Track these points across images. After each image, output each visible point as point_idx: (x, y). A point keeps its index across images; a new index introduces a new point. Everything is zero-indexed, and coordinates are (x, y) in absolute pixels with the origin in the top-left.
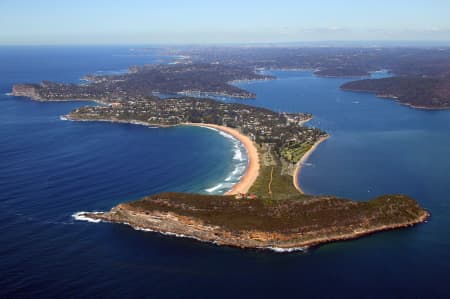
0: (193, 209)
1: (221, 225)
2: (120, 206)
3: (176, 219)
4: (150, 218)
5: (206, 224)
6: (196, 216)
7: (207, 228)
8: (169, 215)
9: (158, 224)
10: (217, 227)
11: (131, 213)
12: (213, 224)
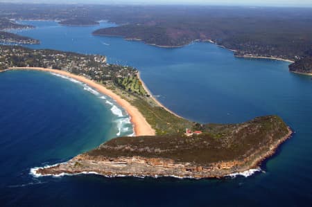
0: (160, 151)
1: (191, 161)
2: (78, 157)
3: (143, 162)
4: (114, 164)
5: (176, 162)
6: (165, 156)
7: (177, 166)
8: (134, 159)
9: (124, 169)
10: (188, 164)
11: (91, 162)
12: (184, 161)
